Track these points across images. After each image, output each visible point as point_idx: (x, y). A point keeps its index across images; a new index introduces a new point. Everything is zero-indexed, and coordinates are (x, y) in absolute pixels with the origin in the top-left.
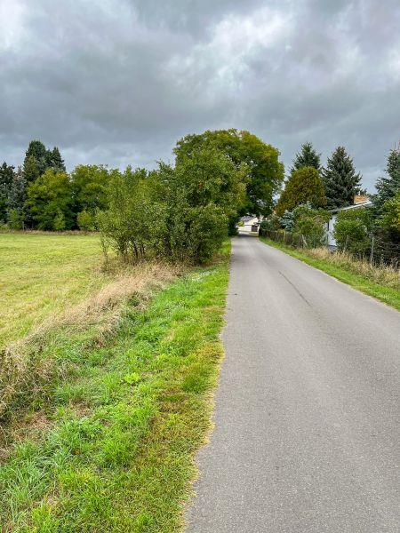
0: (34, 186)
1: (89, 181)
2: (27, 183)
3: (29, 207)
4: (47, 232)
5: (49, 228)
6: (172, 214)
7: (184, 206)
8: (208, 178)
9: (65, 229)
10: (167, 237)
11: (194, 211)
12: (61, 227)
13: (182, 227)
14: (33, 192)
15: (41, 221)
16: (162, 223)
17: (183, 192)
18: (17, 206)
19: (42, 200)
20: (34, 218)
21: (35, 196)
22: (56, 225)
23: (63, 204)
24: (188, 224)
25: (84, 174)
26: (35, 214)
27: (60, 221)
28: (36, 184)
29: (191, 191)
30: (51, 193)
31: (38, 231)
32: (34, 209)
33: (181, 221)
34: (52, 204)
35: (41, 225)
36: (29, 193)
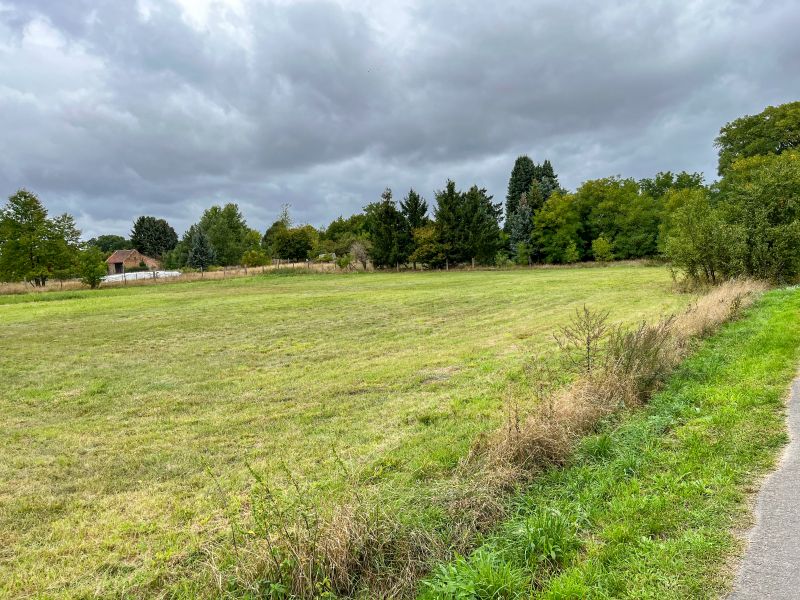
0: (541, 214)
1: (601, 199)
2: (532, 212)
3: (536, 239)
4: (558, 266)
5: (558, 261)
6: (751, 235)
7: (765, 227)
8: (791, 196)
9: (578, 261)
10: (749, 256)
11: (777, 230)
12: (574, 258)
13: (765, 247)
14: (540, 222)
15: (550, 253)
16: (744, 244)
17: (763, 213)
18: (522, 239)
19: (550, 228)
20: (541, 250)
21: (543, 225)
22: (568, 257)
23: (574, 231)
24: (771, 244)
25: (594, 193)
26: (542, 246)
27: (572, 251)
28: (543, 212)
29: (771, 210)
30: (560, 220)
31: (547, 266)
32: (542, 240)
33: (763, 242)
34: (561, 232)
35: (549, 258)
36: (535, 223)
